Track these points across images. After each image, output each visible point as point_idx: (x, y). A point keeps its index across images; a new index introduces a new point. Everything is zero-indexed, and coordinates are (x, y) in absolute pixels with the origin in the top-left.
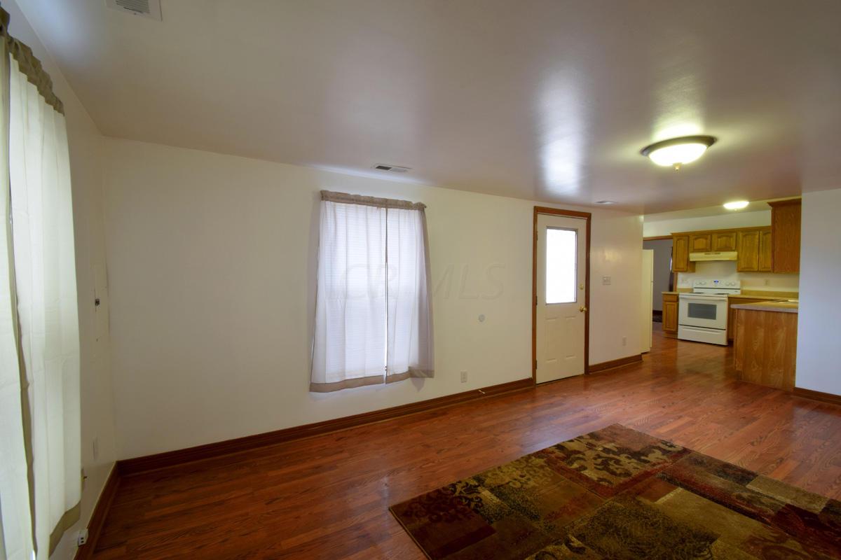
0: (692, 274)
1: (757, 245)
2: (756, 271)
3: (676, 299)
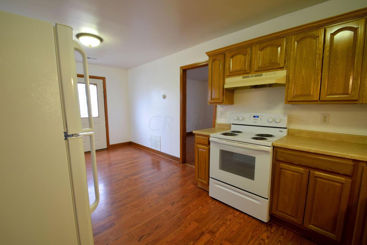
0: (230, 107)
1: (320, 55)
2: (317, 101)
3: (207, 141)
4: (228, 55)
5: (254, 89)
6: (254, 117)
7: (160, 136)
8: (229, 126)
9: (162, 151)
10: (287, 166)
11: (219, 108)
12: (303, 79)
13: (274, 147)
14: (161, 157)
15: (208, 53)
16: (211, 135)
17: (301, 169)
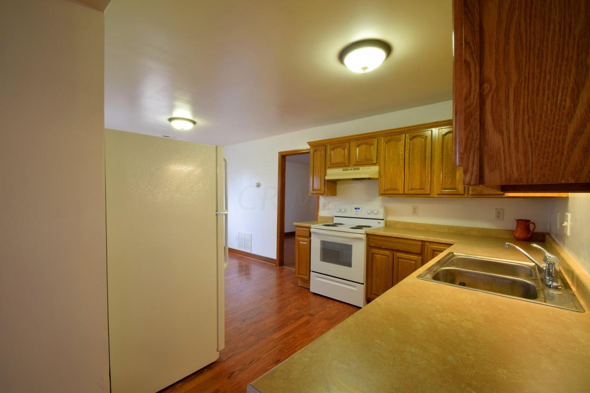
1: (402, 155)
2: (402, 194)
3: (308, 233)
4: (329, 148)
5: (354, 181)
6: (356, 209)
7: (250, 233)
8: (332, 219)
9: (254, 252)
10: (377, 250)
11: (322, 200)
12: (391, 174)
13: (367, 234)
14: (252, 260)
15: (309, 143)
16: (312, 226)
17: (387, 252)
